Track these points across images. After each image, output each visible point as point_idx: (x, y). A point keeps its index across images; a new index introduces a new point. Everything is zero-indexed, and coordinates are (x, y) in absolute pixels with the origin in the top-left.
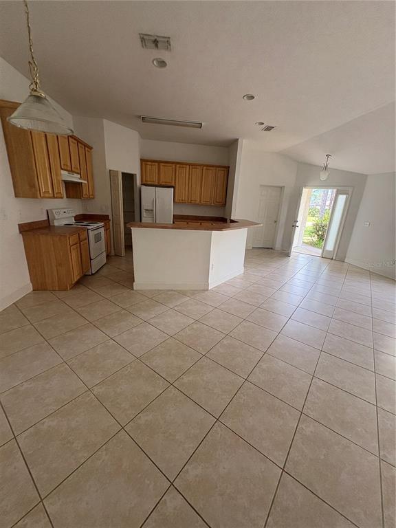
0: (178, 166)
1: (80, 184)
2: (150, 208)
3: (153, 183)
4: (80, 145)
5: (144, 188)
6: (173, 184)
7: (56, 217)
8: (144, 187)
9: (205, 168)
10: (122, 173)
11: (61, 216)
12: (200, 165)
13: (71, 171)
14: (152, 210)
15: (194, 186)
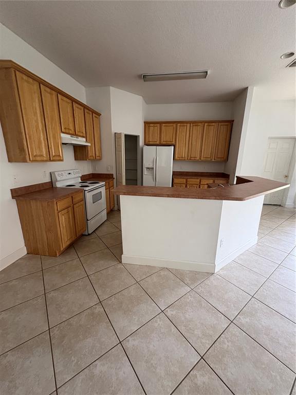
0: (179, 124)
1: (84, 147)
2: (151, 166)
3: (154, 143)
4: (86, 110)
5: (146, 148)
6: (174, 143)
7: (58, 178)
8: (146, 146)
9: (206, 124)
10: (126, 136)
11: (64, 178)
12: (201, 122)
13: (75, 134)
14: (153, 168)
15: (194, 143)
